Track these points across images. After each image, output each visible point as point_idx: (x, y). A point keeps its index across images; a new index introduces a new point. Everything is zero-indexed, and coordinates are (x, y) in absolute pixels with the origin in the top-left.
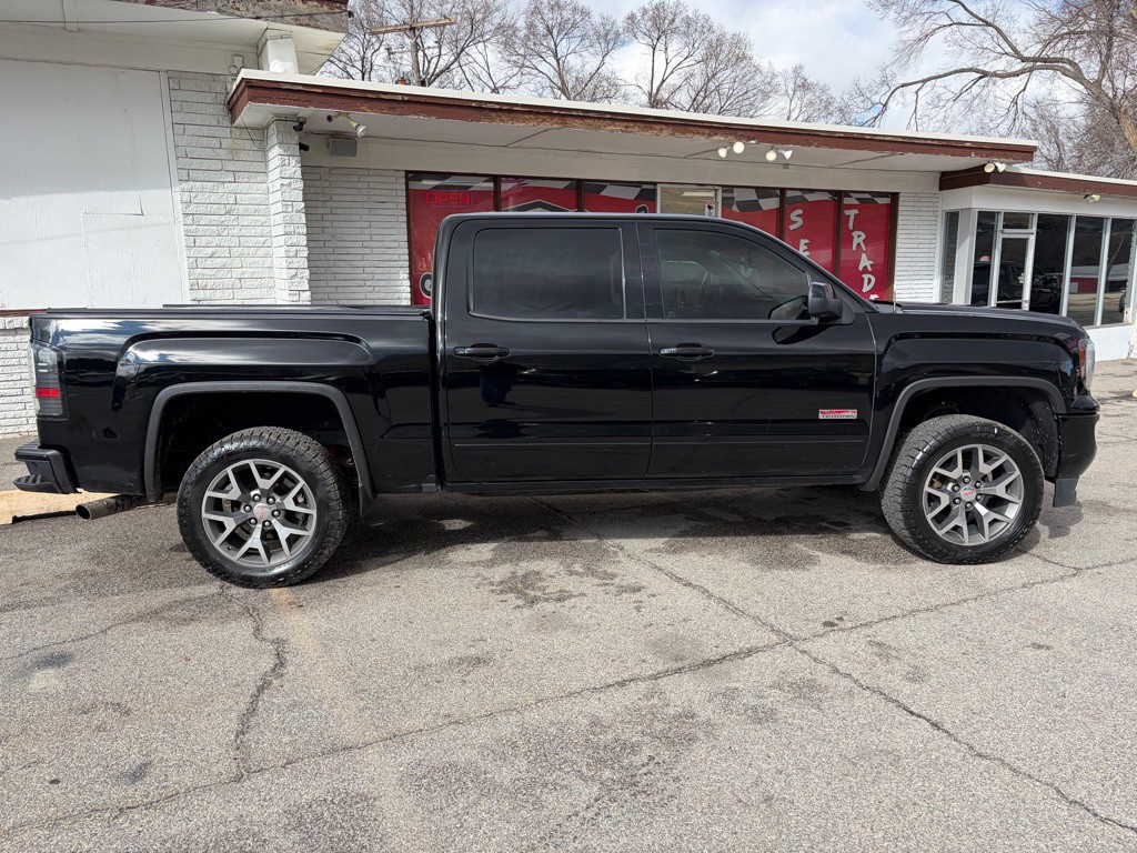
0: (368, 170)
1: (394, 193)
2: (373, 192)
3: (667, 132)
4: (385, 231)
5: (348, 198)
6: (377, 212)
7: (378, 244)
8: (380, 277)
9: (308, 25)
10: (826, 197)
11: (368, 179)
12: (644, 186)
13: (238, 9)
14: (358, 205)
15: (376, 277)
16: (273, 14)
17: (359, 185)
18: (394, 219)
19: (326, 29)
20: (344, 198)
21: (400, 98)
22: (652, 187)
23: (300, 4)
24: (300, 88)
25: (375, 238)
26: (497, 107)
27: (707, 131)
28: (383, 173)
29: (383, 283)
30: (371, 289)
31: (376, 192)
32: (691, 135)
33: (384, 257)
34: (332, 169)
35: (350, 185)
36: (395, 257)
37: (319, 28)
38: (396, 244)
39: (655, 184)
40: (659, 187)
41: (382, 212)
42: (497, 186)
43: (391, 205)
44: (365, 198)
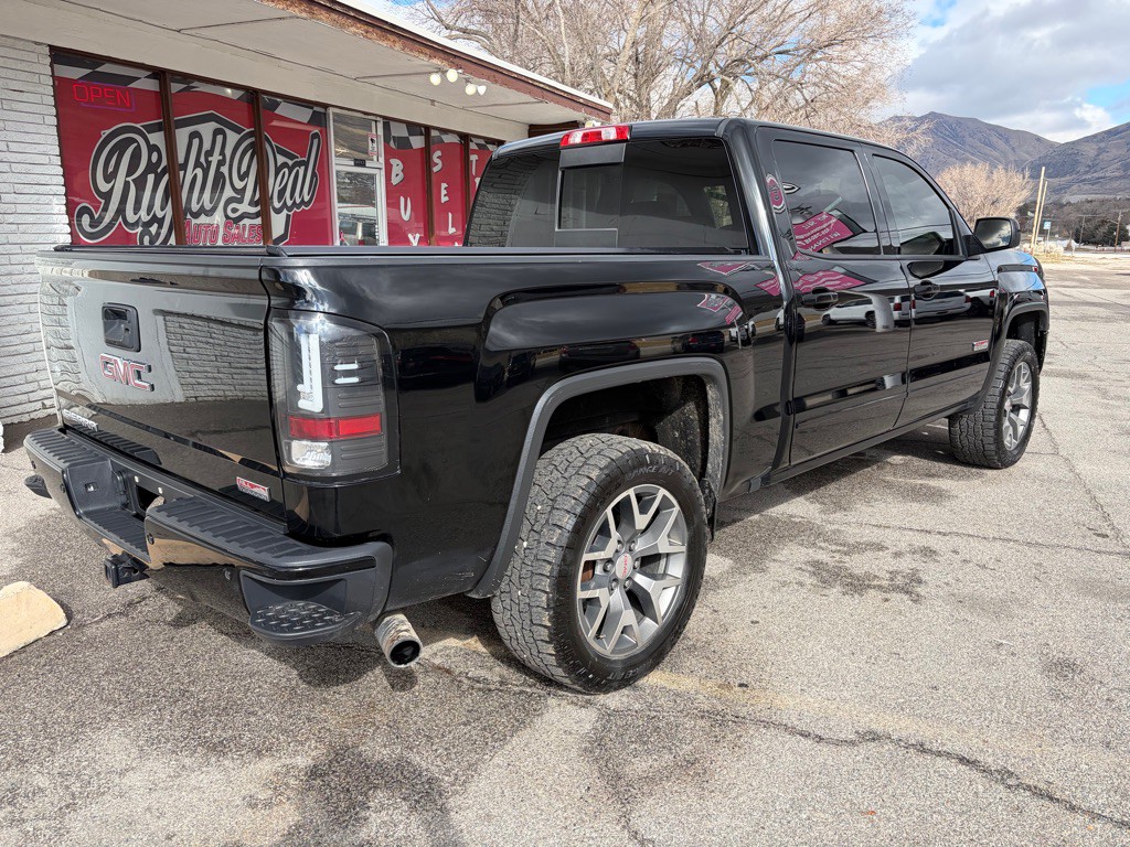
1: (36, 79)
2: (4, 73)
4: (27, 138)
6: (13, 106)
7: (20, 157)
8: (26, 208)
10: (456, 139)
12: (316, 109)
15: (20, 209)
18: (39, 119)
22: (322, 110)
25: (13, 147)
28: (20, 45)
29: (31, 219)
30: (14, 227)
31: (10, 74)
33: (30, 179)
36: (43, 179)
38: (45, 159)
39: (326, 106)
40: (331, 111)
41: (20, 106)
42: (164, 87)
43: (31, 97)
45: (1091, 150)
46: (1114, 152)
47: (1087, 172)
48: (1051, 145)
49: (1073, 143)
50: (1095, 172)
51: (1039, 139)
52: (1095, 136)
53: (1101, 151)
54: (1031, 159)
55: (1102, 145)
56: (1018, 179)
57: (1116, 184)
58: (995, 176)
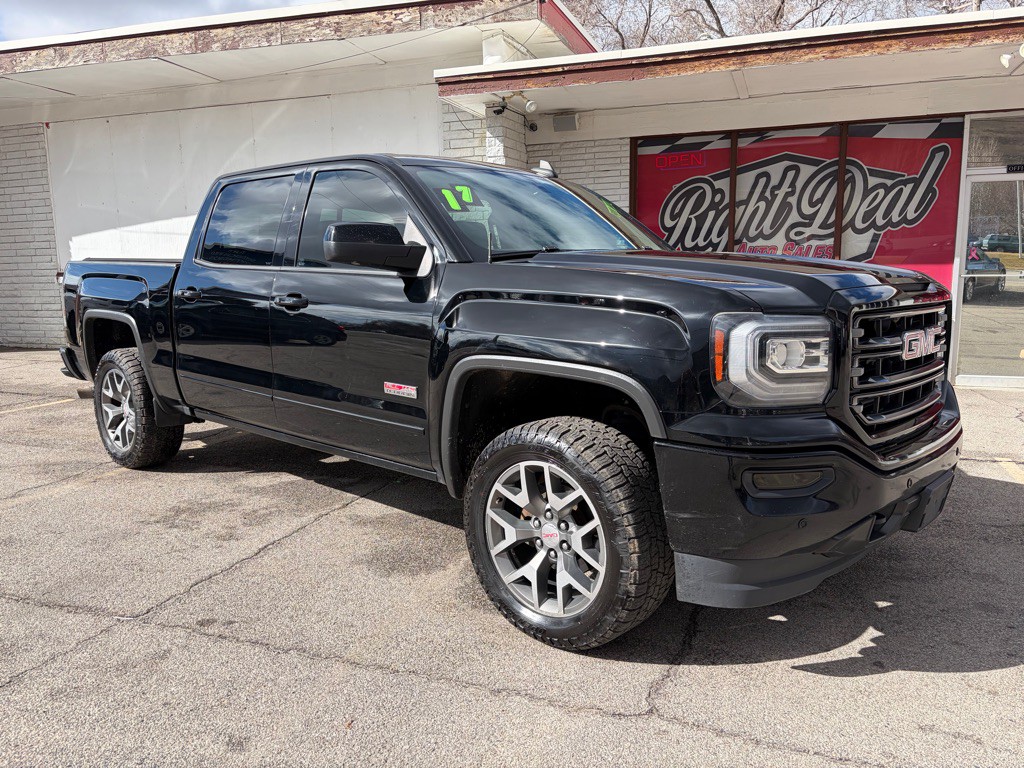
0: (595, 141)
1: (618, 160)
2: (598, 162)
3: (897, 47)
5: (575, 170)
6: (601, 180)
9: (504, 20)
11: (594, 150)
12: (944, 121)
13: (450, 21)
14: (584, 175)
16: (476, 17)
17: (586, 156)
18: (617, 186)
19: (519, 20)
20: (571, 170)
21: (560, 69)
22: (954, 121)
23: (498, 3)
24: (476, 77)
26: (661, 59)
27: (969, 36)
28: (610, 142)
31: (601, 162)
32: (940, 45)
34: (562, 144)
35: (578, 157)
37: (513, 20)
39: (962, 115)
40: (967, 119)
41: (605, 180)
42: (734, 144)
44: (591, 169)
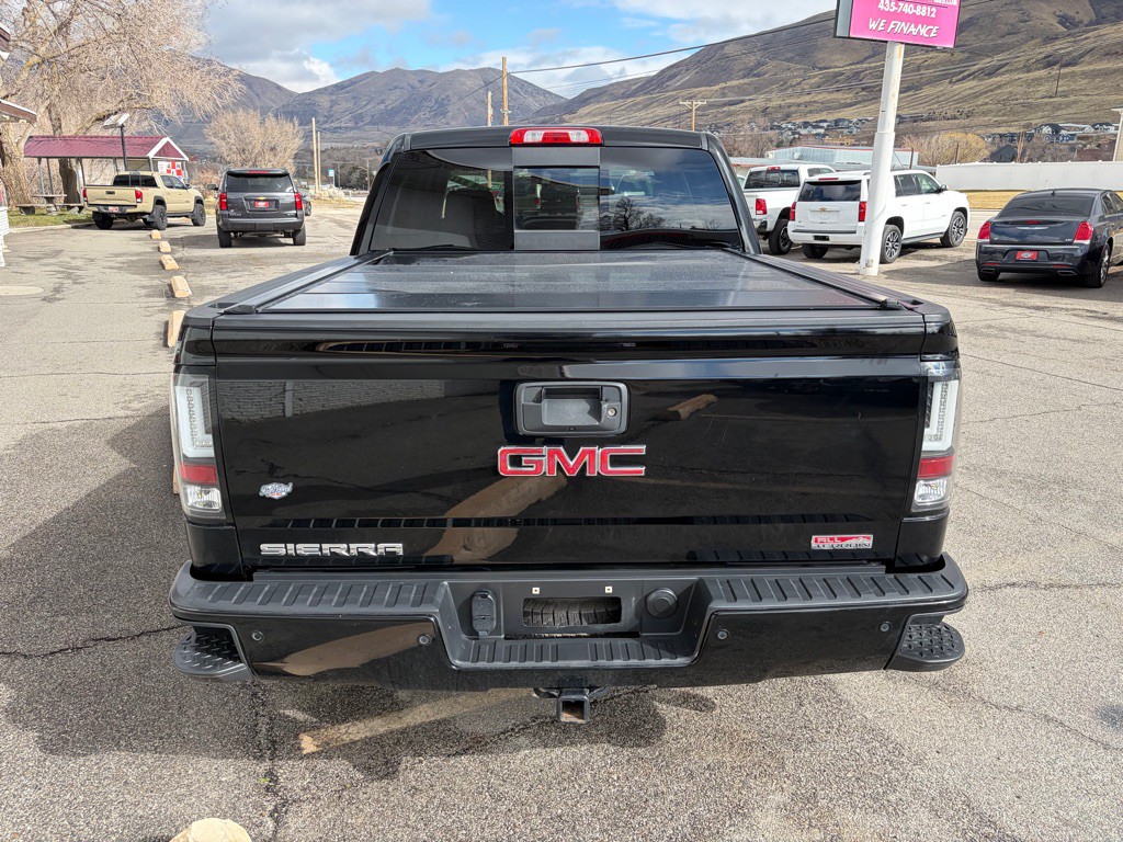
45: (325, 101)
46: (344, 105)
47: (325, 122)
48: (291, 94)
49: (309, 93)
50: (332, 122)
51: (279, 88)
52: (326, 89)
53: (333, 103)
54: (275, 107)
55: (334, 97)
56: (288, 127)
57: (351, 134)
58: (267, 123)
